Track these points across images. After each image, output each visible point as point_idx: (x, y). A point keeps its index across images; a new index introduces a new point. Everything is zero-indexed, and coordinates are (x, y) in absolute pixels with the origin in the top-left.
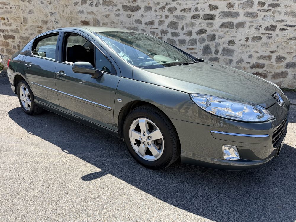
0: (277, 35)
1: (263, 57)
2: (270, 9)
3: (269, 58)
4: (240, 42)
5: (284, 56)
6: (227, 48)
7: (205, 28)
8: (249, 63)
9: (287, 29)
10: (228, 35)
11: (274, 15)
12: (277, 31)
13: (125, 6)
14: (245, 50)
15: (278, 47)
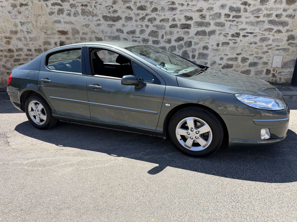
0: (241, 41)
1: (231, 59)
2: (234, 20)
3: (236, 59)
4: (213, 47)
5: (247, 57)
6: (202, 52)
7: (183, 36)
8: (221, 64)
9: (248, 36)
10: (202, 42)
11: (237, 24)
12: (241, 37)
13: (106, 16)
14: (217, 54)
15: (242, 50)
